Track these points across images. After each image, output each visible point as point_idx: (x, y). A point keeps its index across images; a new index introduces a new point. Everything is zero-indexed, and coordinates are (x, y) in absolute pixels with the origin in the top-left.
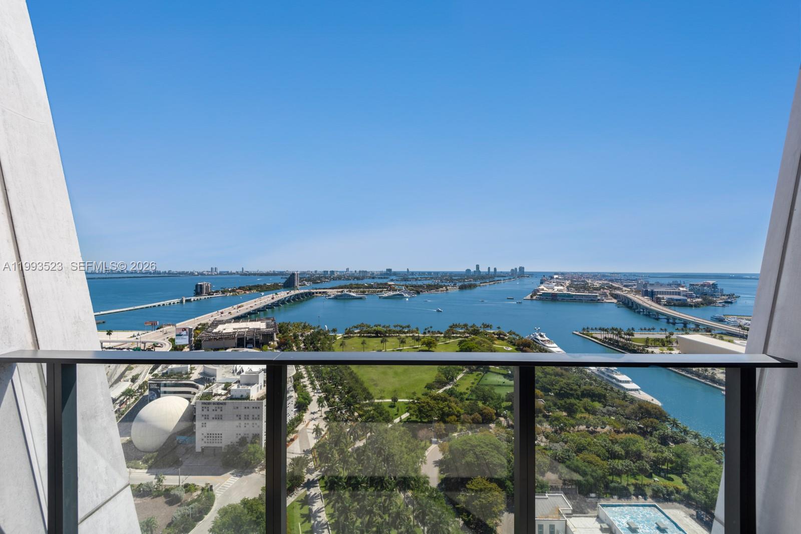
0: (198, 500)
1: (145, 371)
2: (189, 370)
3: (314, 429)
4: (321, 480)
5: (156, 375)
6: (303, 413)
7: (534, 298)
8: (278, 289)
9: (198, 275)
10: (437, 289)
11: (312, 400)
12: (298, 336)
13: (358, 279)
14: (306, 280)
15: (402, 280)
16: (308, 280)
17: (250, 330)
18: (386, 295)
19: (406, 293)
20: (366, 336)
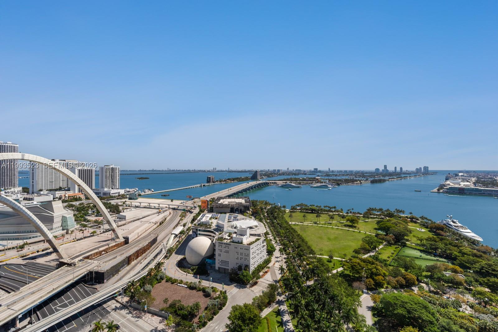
0: (219, 297)
1: (188, 221)
2: (210, 223)
3: (280, 268)
4: (287, 301)
5: (195, 224)
6: (271, 256)
7: (441, 191)
8: (248, 180)
9: (207, 172)
10: (353, 182)
11: (276, 249)
12: (263, 209)
13: (295, 174)
14: (263, 175)
15: (325, 176)
16: (265, 175)
17: (237, 204)
18: (315, 185)
19: (329, 185)
20: (305, 212)
